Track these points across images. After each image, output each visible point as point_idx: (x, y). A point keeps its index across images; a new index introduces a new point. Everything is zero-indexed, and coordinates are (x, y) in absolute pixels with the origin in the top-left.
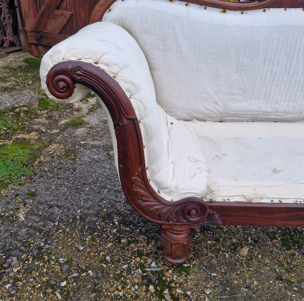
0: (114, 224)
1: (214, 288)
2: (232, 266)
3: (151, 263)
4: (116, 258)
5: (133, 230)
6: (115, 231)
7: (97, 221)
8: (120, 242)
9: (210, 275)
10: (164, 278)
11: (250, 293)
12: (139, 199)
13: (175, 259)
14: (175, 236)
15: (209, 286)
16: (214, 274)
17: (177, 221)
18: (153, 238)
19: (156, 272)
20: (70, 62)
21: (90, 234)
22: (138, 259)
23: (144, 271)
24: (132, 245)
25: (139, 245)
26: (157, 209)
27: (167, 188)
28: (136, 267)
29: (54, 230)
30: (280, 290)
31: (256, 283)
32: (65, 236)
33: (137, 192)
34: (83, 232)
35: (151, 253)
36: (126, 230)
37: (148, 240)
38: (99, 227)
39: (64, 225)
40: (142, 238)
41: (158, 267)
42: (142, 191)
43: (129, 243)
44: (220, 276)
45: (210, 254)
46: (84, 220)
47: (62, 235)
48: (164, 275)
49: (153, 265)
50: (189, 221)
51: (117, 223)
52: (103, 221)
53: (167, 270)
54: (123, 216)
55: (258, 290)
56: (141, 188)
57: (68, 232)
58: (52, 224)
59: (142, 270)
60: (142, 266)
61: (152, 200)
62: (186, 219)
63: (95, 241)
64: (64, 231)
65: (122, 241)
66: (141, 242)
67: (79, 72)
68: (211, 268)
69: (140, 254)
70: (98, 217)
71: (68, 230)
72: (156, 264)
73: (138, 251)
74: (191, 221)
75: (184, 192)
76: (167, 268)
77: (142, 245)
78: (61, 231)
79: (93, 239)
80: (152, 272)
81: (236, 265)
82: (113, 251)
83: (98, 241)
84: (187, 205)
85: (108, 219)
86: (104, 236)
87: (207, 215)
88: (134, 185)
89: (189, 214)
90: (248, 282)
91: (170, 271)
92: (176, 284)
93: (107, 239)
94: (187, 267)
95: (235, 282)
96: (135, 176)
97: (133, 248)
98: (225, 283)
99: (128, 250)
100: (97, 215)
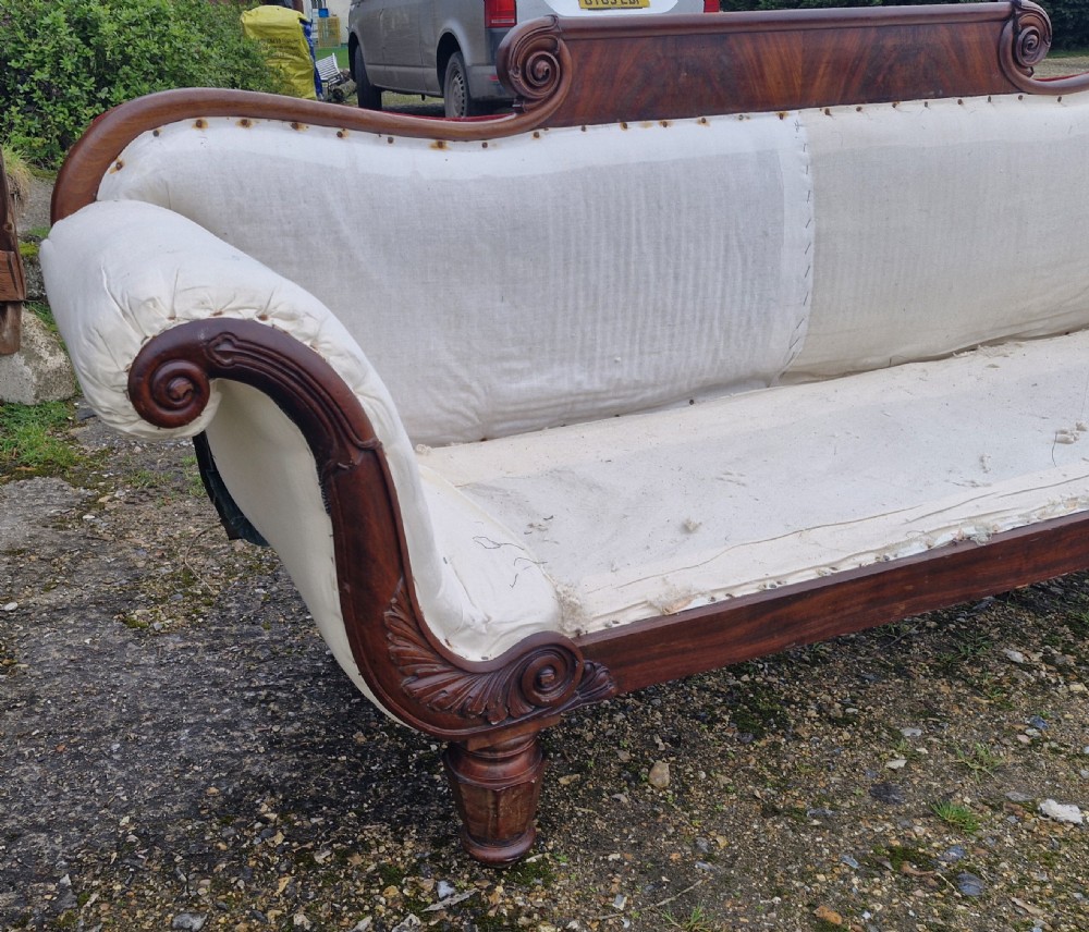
0: (266, 821)
1: (632, 887)
2: (648, 821)
3: (436, 888)
4: (324, 911)
5: (334, 817)
6: (279, 839)
7: (202, 831)
8: (312, 865)
9: (605, 861)
10: (492, 913)
11: (721, 869)
12: (404, 674)
14: (500, 768)
15: (614, 888)
16: (616, 856)
17: (510, 717)
18: (406, 821)
19: (461, 904)
21: (202, 874)
22: (393, 891)
23: (426, 917)
24: (357, 860)
25: (374, 852)
26: (456, 694)
27: (468, 626)
28: (397, 912)
29: (68, 901)
30: (783, 837)
31: (722, 841)
32: (120, 907)
33: (398, 654)
34: (175, 876)
35: (421, 861)
36: (315, 826)
37: (395, 830)
38: (222, 846)
39: (96, 877)
40: (371, 831)
41: (461, 890)
42: (412, 649)
43: (342, 858)
44: (630, 857)
45: (580, 811)
46: (159, 840)
47: (104, 907)
48: (486, 906)
49: (444, 889)
50: (538, 705)
51: (273, 816)
52: (225, 823)
53: (490, 890)
54: (283, 789)
55: (735, 857)
57: (123, 892)
58: (52, 887)
59: (418, 914)
60: (413, 905)
61: (439, 668)
62: (529, 703)
63: (229, 887)
64: (108, 895)
65: (319, 859)
66: (378, 844)
67: (226, 347)
68: (599, 843)
69: (391, 876)
70: (202, 818)
71: (118, 887)
72: (452, 885)
73: (381, 869)
74: (545, 705)
75: (507, 627)
76: (486, 884)
77: (382, 849)
78: (94, 897)
79: (221, 886)
80: (449, 909)
81: (656, 815)
82: (305, 898)
83: (241, 884)
84: (530, 660)
85: (237, 811)
86: (253, 863)
87: (579, 676)
88: (390, 635)
89: (538, 684)
90: (703, 844)
91: (500, 889)
92: (529, 915)
93: (265, 869)
94: (539, 863)
95: (674, 857)
96: (389, 607)
97: (360, 869)
98: (652, 869)
99: (348, 877)
100: (194, 812)
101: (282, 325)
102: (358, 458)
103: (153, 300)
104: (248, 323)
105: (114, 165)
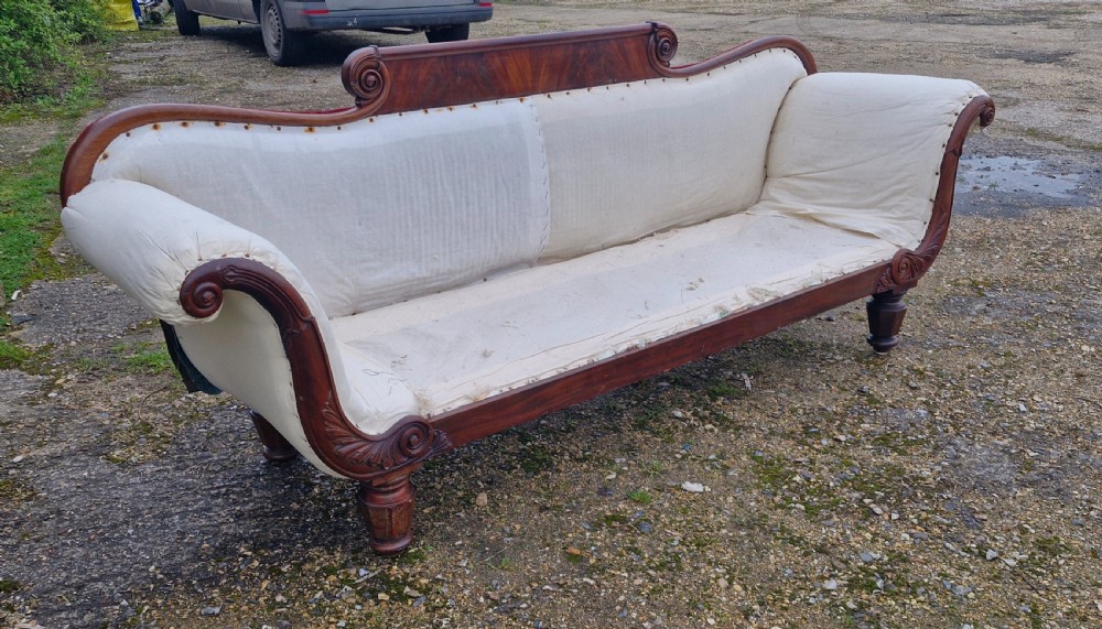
0: (245, 556)
1: (469, 555)
2: (478, 524)
3: (358, 572)
4: (293, 593)
5: (288, 549)
6: (256, 563)
7: (205, 567)
8: (280, 573)
9: (454, 545)
10: (393, 578)
11: (518, 540)
12: (336, 444)
13: (397, 541)
14: (391, 496)
15: (460, 557)
16: (460, 542)
17: (395, 464)
18: (334, 543)
19: (374, 577)
20: (214, 262)
21: (211, 587)
22: (333, 578)
23: (355, 586)
24: (308, 566)
25: (317, 562)
26: (365, 453)
27: (367, 417)
28: (337, 587)
29: (130, 612)
30: (551, 520)
31: (518, 527)
32: (164, 611)
33: (332, 432)
34: (195, 591)
35: (347, 561)
36: (278, 554)
37: (328, 550)
38: (221, 572)
39: (143, 599)
40: (313, 552)
41: (373, 571)
42: (339, 429)
43: (298, 567)
44: (467, 542)
45: (437, 524)
46: (180, 575)
47: (154, 612)
48: (388, 576)
49: (362, 572)
50: (410, 456)
51: (249, 553)
52: (219, 561)
53: (390, 568)
54: (251, 538)
55: (525, 533)
56: (337, 425)
57: (164, 604)
58: (117, 607)
59: (350, 586)
60: (347, 581)
61: (354, 439)
62: (405, 456)
63: (231, 591)
64: (155, 606)
65: (284, 569)
66: (319, 557)
67: (231, 273)
68: (449, 538)
69: (330, 571)
70: (203, 560)
71: (160, 601)
72: (367, 570)
73: (324, 569)
74: (414, 456)
75: (390, 415)
76: (387, 566)
77: (322, 559)
78: (146, 608)
79: (225, 591)
80: (368, 580)
81: (481, 520)
82: (280, 589)
83: (239, 588)
84: (404, 432)
85: (225, 554)
86: (243, 578)
87: (431, 438)
88: (326, 423)
89: (410, 445)
90: (508, 529)
91: (395, 567)
92: (414, 576)
93: (251, 579)
94: (416, 552)
95: (492, 538)
96: (325, 407)
97: (310, 570)
98: (480, 546)
99: (303, 575)
100: (196, 557)
101: (258, 259)
102: (304, 327)
103: (187, 251)
104: (241, 260)
105: (101, 156)
